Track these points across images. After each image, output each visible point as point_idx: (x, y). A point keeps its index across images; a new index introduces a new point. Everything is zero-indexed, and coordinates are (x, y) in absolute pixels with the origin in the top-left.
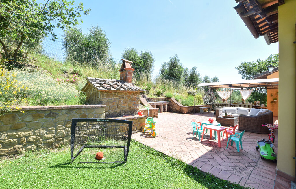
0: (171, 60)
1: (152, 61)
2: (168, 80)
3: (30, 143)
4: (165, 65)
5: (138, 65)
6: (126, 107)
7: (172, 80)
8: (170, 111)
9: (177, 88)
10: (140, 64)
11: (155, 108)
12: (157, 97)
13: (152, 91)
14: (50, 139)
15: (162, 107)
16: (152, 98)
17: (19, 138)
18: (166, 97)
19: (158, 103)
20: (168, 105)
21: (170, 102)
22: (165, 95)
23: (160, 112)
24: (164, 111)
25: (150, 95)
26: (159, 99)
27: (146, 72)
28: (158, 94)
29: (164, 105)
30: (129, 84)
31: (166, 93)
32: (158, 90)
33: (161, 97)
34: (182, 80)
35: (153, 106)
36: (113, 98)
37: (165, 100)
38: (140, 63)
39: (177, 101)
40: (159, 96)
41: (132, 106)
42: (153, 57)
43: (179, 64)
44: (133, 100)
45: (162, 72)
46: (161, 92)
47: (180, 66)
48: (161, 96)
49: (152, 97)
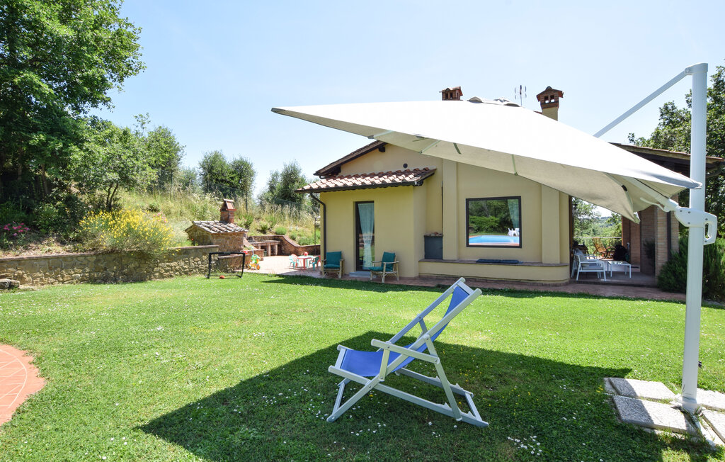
0: (287, 170)
1: (251, 174)
2: (280, 206)
3: (177, 271)
4: (276, 175)
5: (228, 182)
6: (232, 247)
7: (287, 206)
8: (281, 253)
9: (296, 217)
10: (233, 181)
11: (260, 249)
12: (262, 235)
13: (256, 225)
14: (186, 269)
15: (270, 248)
16: (255, 237)
17: (171, 267)
18: (276, 233)
19: (263, 243)
20: (278, 245)
21: (281, 241)
22: (274, 230)
23: (267, 256)
24: (273, 254)
25: (252, 232)
26: (264, 238)
27: (242, 196)
28: (263, 230)
29: (272, 246)
30: (232, 225)
31: (277, 228)
32: (264, 223)
33: (269, 234)
34: (306, 204)
35: (257, 247)
36: (220, 240)
37: (274, 238)
38: (232, 178)
39: (294, 239)
40: (265, 233)
41: (237, 246)
42: (254, 168)
43: (301, 175)
44: (237, 240)
45: (272, 188)
46: (269, 226)
47: (302, 179)
48: (268, 232)
49: (254, 235)
